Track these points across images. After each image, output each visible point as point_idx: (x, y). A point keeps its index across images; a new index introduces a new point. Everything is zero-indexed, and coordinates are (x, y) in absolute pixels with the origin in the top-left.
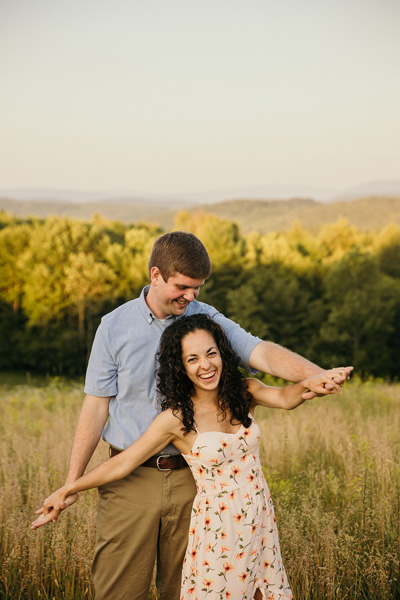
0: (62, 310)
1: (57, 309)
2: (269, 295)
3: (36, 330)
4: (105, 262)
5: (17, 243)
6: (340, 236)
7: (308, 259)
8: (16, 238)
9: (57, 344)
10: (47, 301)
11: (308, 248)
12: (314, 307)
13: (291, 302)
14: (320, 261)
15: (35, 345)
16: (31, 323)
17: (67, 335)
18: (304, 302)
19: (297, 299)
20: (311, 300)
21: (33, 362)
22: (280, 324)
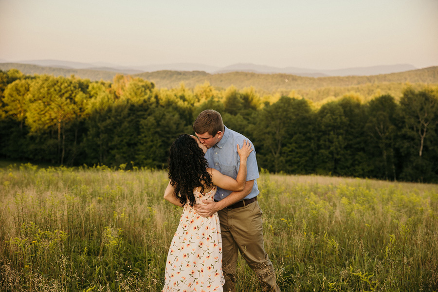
0: (49, 127)
1: (46, 127)
2: (163, 122)
3: (33, 138)
4: (75, 103)
5: (22, 89)
6: (205, 91)
7: (186, 103)
8: (22, 86)
9: (44, 147)
10: (40, 122)
11: (187, 97)
12: (187, 129)
13: (174, 127)
14: (192, 105)
15: (32, 147)
16: (30, 134)
17: (51, 142)
18: (182, 127)
19: (178, 125)
20: (186, 125)
21: (31, 156)
22: (168, 138)
